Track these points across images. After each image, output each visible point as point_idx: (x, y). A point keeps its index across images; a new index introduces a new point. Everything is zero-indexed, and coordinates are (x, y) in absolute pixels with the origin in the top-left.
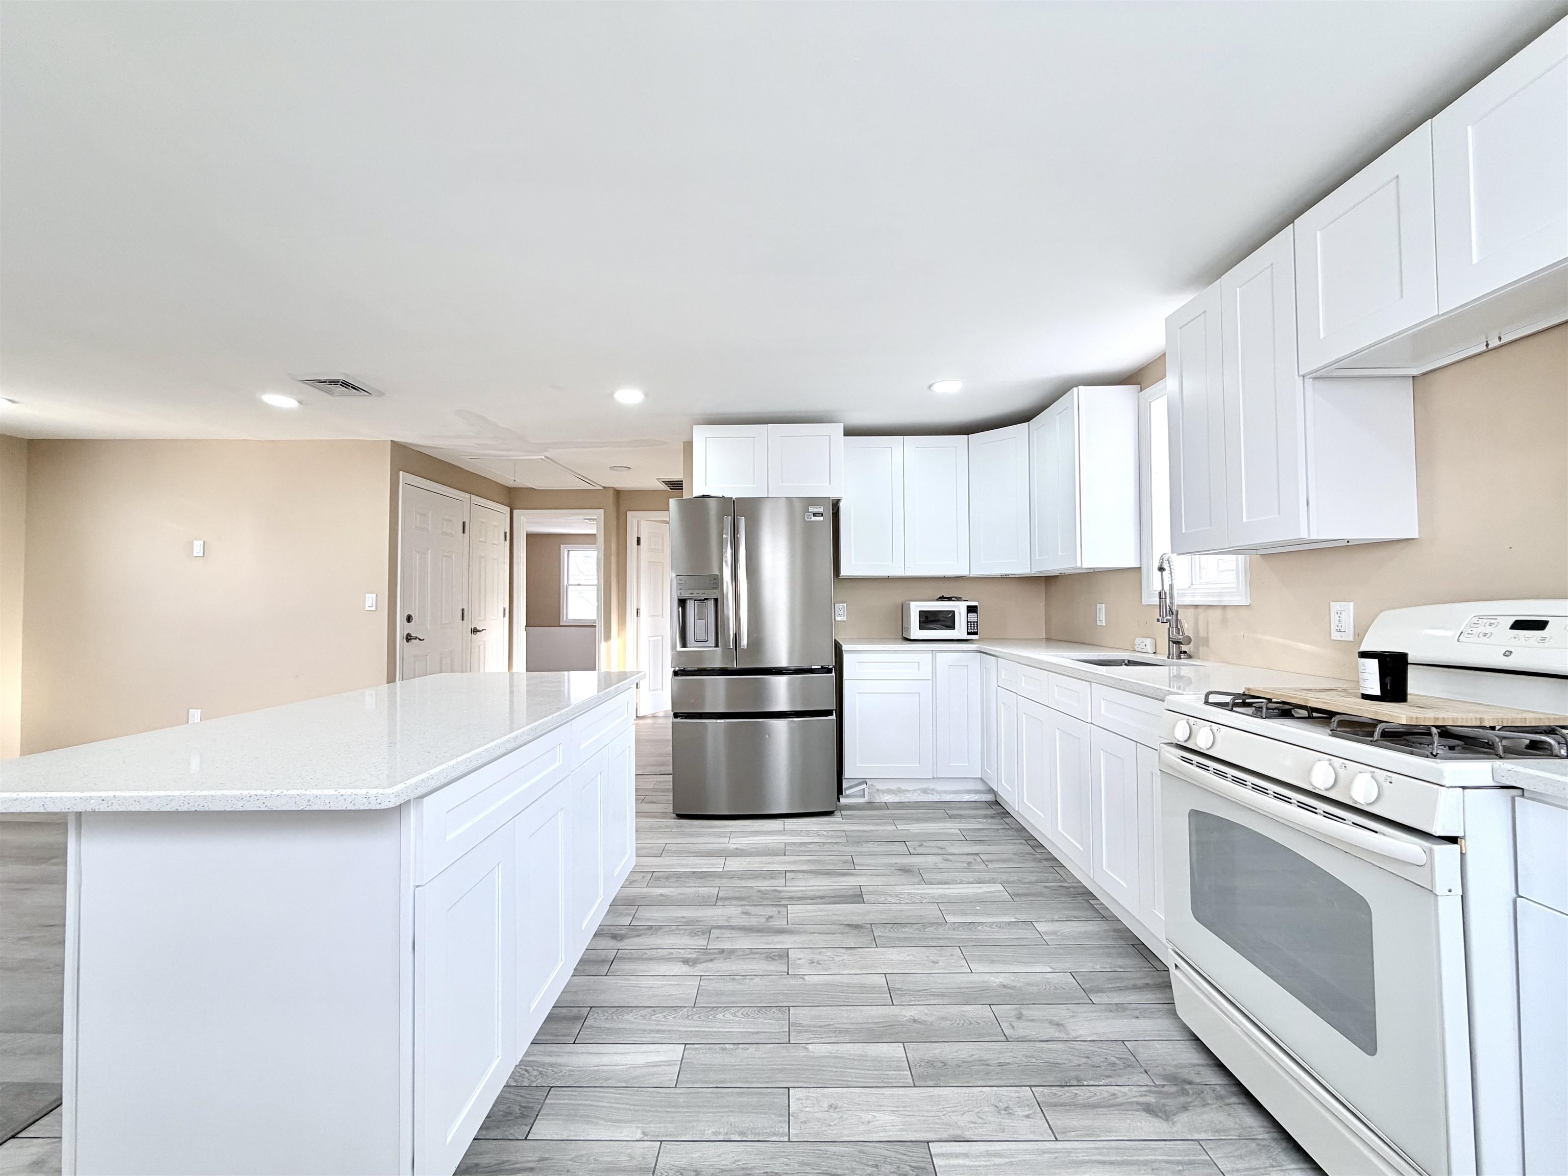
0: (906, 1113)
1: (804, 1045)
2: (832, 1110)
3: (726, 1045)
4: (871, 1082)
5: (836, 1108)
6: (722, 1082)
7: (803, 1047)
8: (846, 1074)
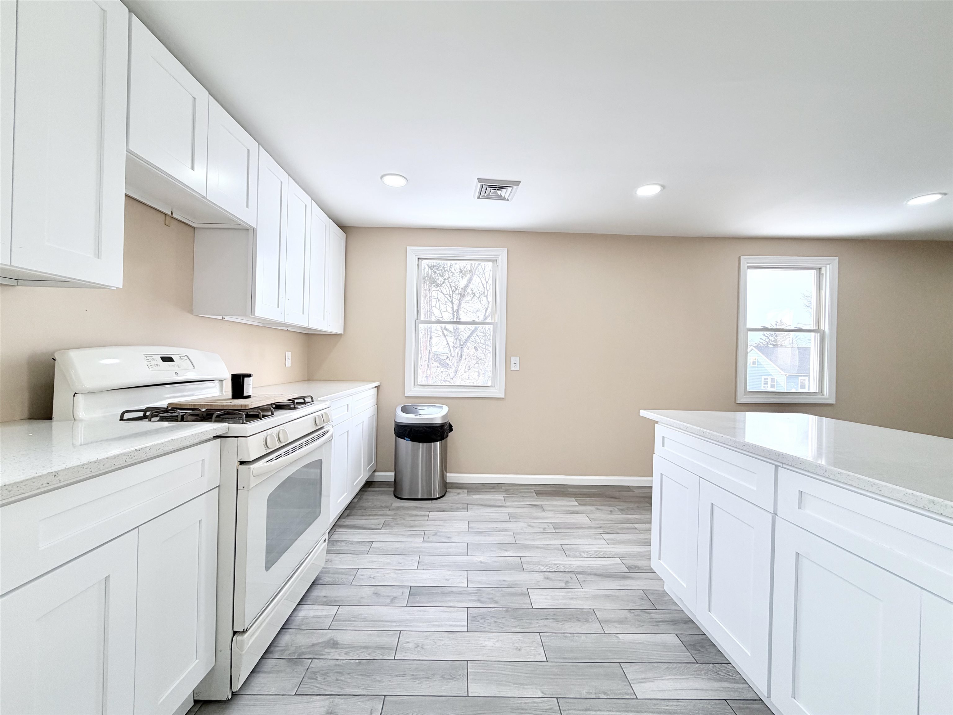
0: (475, 645)
1: (546, 696)
2: (519, 648)
3: (606, 697)
4: (494, 664)
5: (517, 649)
6: (592, 666)
7: (545, 694)
8: (511, 671)
